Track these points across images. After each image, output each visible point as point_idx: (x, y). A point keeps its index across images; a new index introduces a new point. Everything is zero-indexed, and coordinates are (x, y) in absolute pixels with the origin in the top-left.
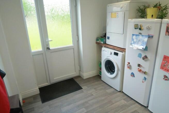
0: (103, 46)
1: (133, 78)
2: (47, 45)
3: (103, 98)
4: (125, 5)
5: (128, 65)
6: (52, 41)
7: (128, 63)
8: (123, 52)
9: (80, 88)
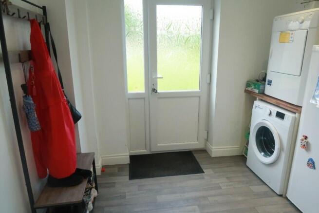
0: (257, 99)
1: (312, 170)
2: (153, 85)
3: (240, 199)
4: (310, 17)
5: (302, 140)
6: (162, 78)
7: (304, 136)
8: (295, 113)
9: (199, 170)
